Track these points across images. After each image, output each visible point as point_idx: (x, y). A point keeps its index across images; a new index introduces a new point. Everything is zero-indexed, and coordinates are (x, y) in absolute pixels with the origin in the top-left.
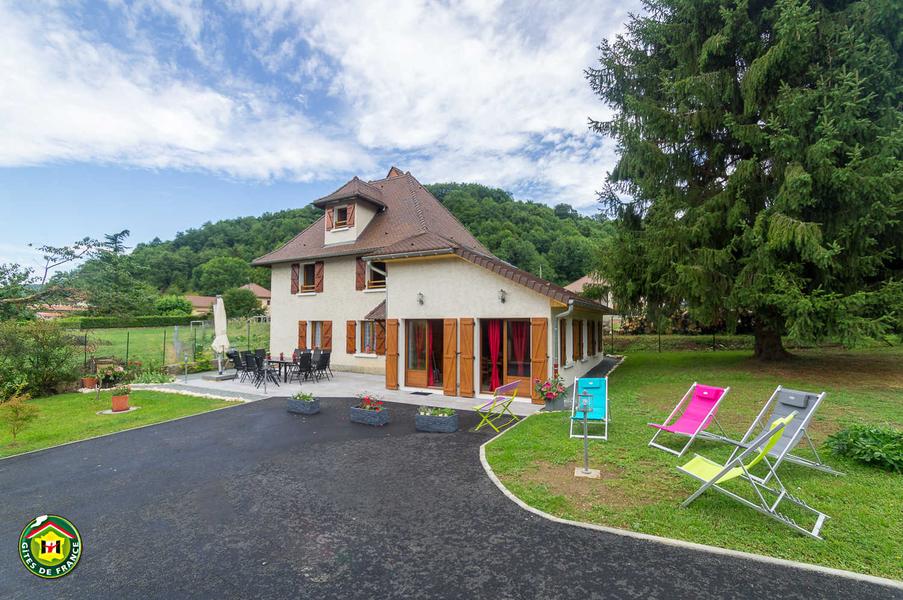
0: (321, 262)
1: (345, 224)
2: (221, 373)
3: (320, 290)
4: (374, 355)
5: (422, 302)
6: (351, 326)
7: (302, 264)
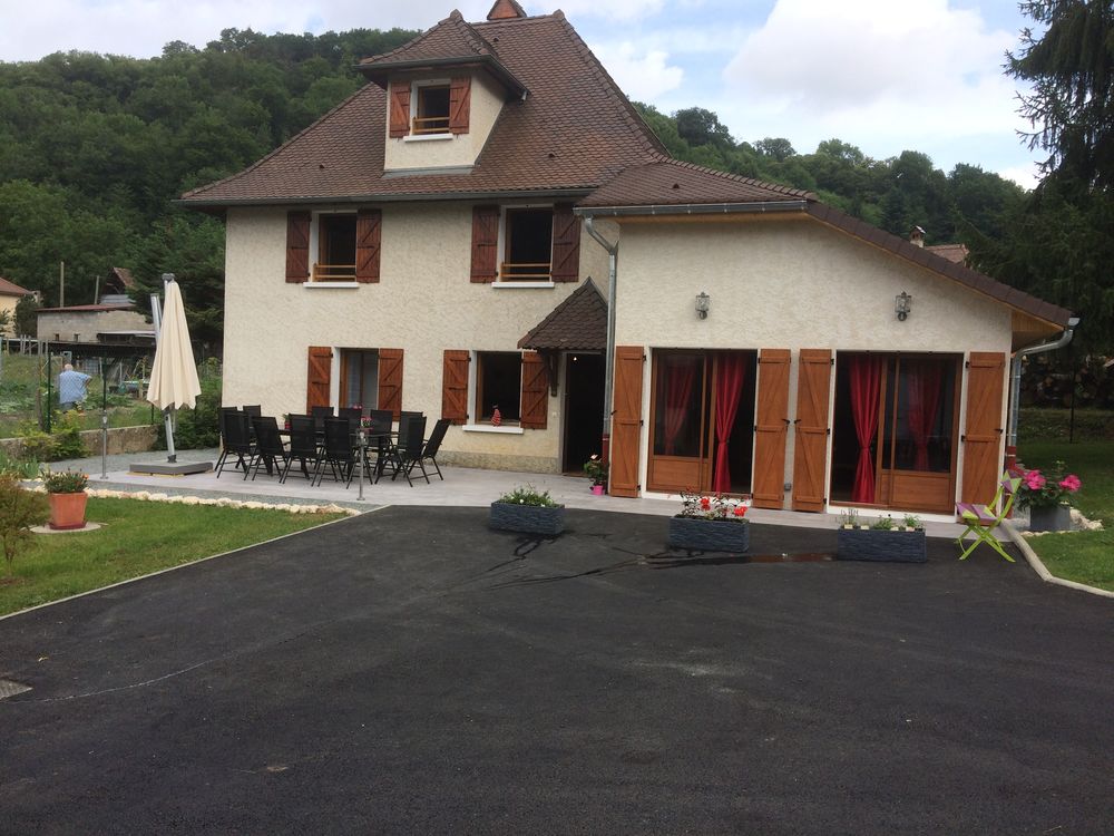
0: (375, 211)
1: (445, 124)
2: (172, 459)
3: (371, 274)
4: (519, 430)
5: (703, 314)
6: (455, 363)
7: (316, 213)
